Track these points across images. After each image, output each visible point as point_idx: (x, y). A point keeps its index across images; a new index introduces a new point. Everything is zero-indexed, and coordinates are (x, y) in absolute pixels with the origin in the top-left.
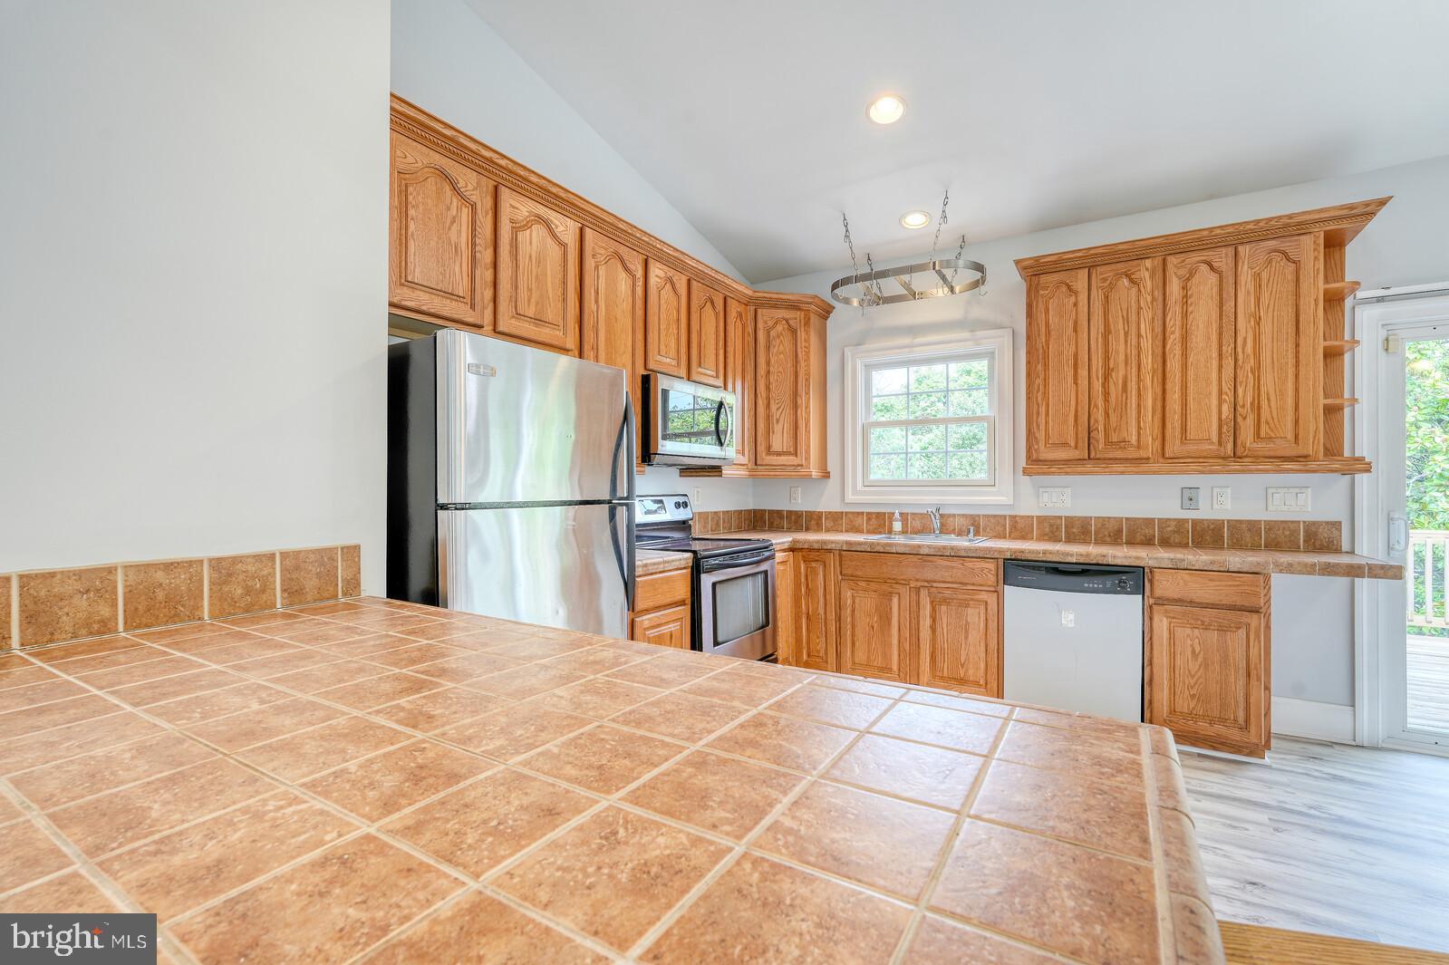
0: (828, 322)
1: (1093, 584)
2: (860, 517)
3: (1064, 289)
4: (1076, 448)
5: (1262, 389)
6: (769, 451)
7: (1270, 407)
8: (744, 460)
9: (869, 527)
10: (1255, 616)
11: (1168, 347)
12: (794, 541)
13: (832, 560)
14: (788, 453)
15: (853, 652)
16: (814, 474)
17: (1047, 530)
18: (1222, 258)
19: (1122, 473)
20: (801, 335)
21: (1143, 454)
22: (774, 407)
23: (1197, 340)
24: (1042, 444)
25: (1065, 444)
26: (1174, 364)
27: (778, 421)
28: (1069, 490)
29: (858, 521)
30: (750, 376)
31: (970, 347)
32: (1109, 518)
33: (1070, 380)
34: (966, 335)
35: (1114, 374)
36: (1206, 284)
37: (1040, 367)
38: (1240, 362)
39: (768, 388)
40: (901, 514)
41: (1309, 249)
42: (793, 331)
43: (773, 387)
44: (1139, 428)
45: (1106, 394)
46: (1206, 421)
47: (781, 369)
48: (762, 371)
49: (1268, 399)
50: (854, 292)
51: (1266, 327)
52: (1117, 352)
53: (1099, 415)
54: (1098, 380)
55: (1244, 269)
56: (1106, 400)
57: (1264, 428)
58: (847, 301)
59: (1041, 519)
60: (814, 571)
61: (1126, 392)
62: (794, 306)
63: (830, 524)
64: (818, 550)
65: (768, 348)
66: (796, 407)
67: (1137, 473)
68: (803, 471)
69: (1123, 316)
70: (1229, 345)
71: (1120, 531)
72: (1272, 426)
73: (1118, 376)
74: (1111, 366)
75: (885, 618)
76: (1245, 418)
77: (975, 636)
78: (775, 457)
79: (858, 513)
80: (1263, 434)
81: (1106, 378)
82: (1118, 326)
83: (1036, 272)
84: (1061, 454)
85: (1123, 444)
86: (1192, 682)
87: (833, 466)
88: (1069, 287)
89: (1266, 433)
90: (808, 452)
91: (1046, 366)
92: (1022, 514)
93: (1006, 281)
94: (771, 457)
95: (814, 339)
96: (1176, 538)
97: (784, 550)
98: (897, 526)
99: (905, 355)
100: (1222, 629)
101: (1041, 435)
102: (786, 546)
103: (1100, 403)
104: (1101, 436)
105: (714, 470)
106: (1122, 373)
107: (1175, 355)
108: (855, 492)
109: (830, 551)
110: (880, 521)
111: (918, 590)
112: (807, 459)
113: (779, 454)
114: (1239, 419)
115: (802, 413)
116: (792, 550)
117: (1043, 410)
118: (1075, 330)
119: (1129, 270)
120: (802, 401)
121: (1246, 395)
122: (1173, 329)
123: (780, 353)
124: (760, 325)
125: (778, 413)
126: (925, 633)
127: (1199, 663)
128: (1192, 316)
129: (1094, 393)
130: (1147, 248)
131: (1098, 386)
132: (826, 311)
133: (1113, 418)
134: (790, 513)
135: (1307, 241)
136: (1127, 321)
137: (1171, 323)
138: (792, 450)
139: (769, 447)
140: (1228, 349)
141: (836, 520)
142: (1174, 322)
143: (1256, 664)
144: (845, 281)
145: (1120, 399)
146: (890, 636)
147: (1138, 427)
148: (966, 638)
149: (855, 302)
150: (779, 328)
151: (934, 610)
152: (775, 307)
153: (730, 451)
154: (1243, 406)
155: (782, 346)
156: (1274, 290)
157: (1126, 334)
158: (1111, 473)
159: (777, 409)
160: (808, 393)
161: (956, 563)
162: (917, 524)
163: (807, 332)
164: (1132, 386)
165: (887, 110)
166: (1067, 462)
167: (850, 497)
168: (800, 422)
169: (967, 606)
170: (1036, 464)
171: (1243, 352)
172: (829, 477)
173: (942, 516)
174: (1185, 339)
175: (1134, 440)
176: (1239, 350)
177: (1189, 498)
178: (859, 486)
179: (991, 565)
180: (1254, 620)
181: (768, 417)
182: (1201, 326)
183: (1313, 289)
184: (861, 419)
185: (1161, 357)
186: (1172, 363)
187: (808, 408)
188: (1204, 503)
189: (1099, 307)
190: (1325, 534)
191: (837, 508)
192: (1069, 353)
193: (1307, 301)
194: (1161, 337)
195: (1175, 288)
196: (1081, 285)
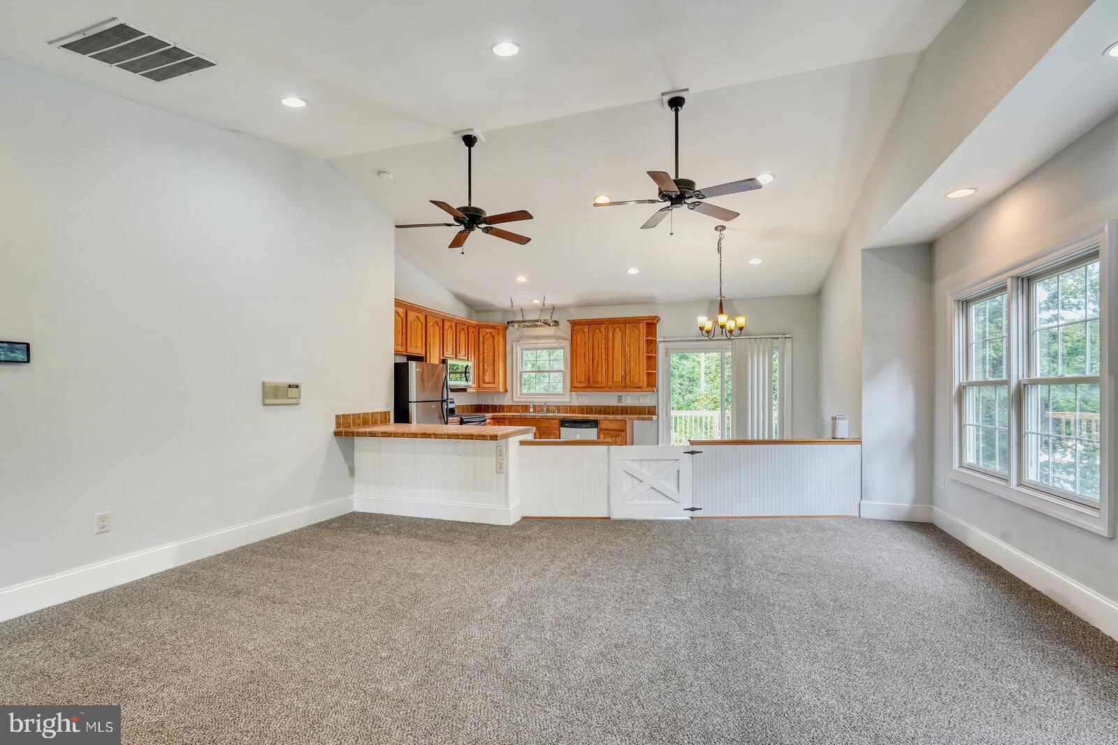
0: (506, 333)
1: (585, 426)
2: (518, 408)
3: (581, 331)
4: (585, 383)
5: (631, 367)
8: (475, 386)
9: (522, 411)
10: (623, 432)
11: (609, 352)
12: (494, 416)
13: (507, 422)
14: (491, 383)
16: (501, 391)
17: (580, 410)
18: (622, 327)
19: (597, 391)
20: (496, 338)
21: (602, 386)
22: (486, 366)
23: (616, 351)
24: (575, 382)
25: (581, 382)
27: (487, 371)
28: (587, 396)
30: (477, 354)
31: (556, 345)
33: (583, 361)
34: (555, 341)
36: (618, 334)
37: (574, 356)
38: (626, 359)
39: (483, 358)
40: (533, 407)
41: (643, 327)
42: (493, 337)
43: (485, 358)
45: (593, 366)
46: (618, 377)
47: (488, 351)
48: (481, 352)
49: (633, 370)
50: (516, 325)
51: (632, 349)
52: (596, 353)
53: (591, 373)
54: (591, 361)
55: (627, 331)
56: (593, 368)
57: (632, 378)
58: (513, 326)
59: (579, 407)
61: (598, 366)
62: (494, 327)
63: (507, 409)
64: (502, 419)
65: (484, 343)
66: (494, 365)
68: (496, 390)
69: (597, 342)
70: (624, 353)
71: (601, 410)
73: (596, 361)
74: (594, 357)
76: (627, 375)
79: (518, 405)
80: (632, 381)
81: (593, 361)
82: (596, 345)
83: (575, 324)
84: (580, 385)
85: (597, 382)
87: (509, 387)
88: (583, 331)
90: (499, 382)
91: (576, 356)
92: (573, 405)
93: (565, 329)
94: (485, 385)
95: (501, 338)
96: (616, 412)
97: (490, 419)
98: (532, 410)
99: (534, 346)
100: (616, 437)
101: (575, 379)
102: (490, 417)
103: (591, 369)
104: (592, 380)
105: (464, 390)
107: (610, 355)
108: (517, 397)
109: (506, 418)
110: (526, 408)
112: (499, 385)
113: (488, 383)
115: (496, 368)
116: (492, 418)
117: (575, 370)
118: (585, 345)
119: (599, 327)
120: (496, 363)
121: (628, 369)
122: (610, 347)
123: (488, 345)
124: (481, 335)
125: (488, 368)
128: (615, 343)
129: (590, 366)
130: (603, 321)
131: (591, 363)
132: (506, 328)
133: (595, 376)
134: (492, 406)
135: (641, 325)
136: (598, 344)
138: (492, 381)
139: (484, 381)
141: (510, 408)
142: (610, 345)
144: (512, 322)
145: (596, 368)
147: (601, 377)
149: (516, 328)
150: (488, 335)
152: (486, 328)
153: (470, 383)
154: (627, 372)
155: (489, 343)
156: (634, 338)
157: (598, 348)
158: (595, 391)
160: (499, 359)
161: (547, 421)
162: (539, 409)
163: (498, 337)
164: (600, 364)
165: (521, 279)
166: (584, 388)
167: (515, 399)
168: (496, 371)
169: (550, 435)
170: (574, 388)
171: (627, 356)
172: (507, 391)
173: (547, 406)
174: (613, 351)
175: (600, 381)
177: (619, 399)
178: (518, 395)
179: (557, 421)
180: (623, 434)
181: (484, 370)
182: (617, 347)
183: (643, 339)
184: (519, 369)
185: (607, 355)
186: (610, 358)
187: (499, 366)
188: (623, 401)
189: (591, 339)
190: (652, 410)
191: (510, 403)
192: (583, 352)
193: (641, 342)
194: (607, 349)
195: (610, 334)
196: (586, 330)
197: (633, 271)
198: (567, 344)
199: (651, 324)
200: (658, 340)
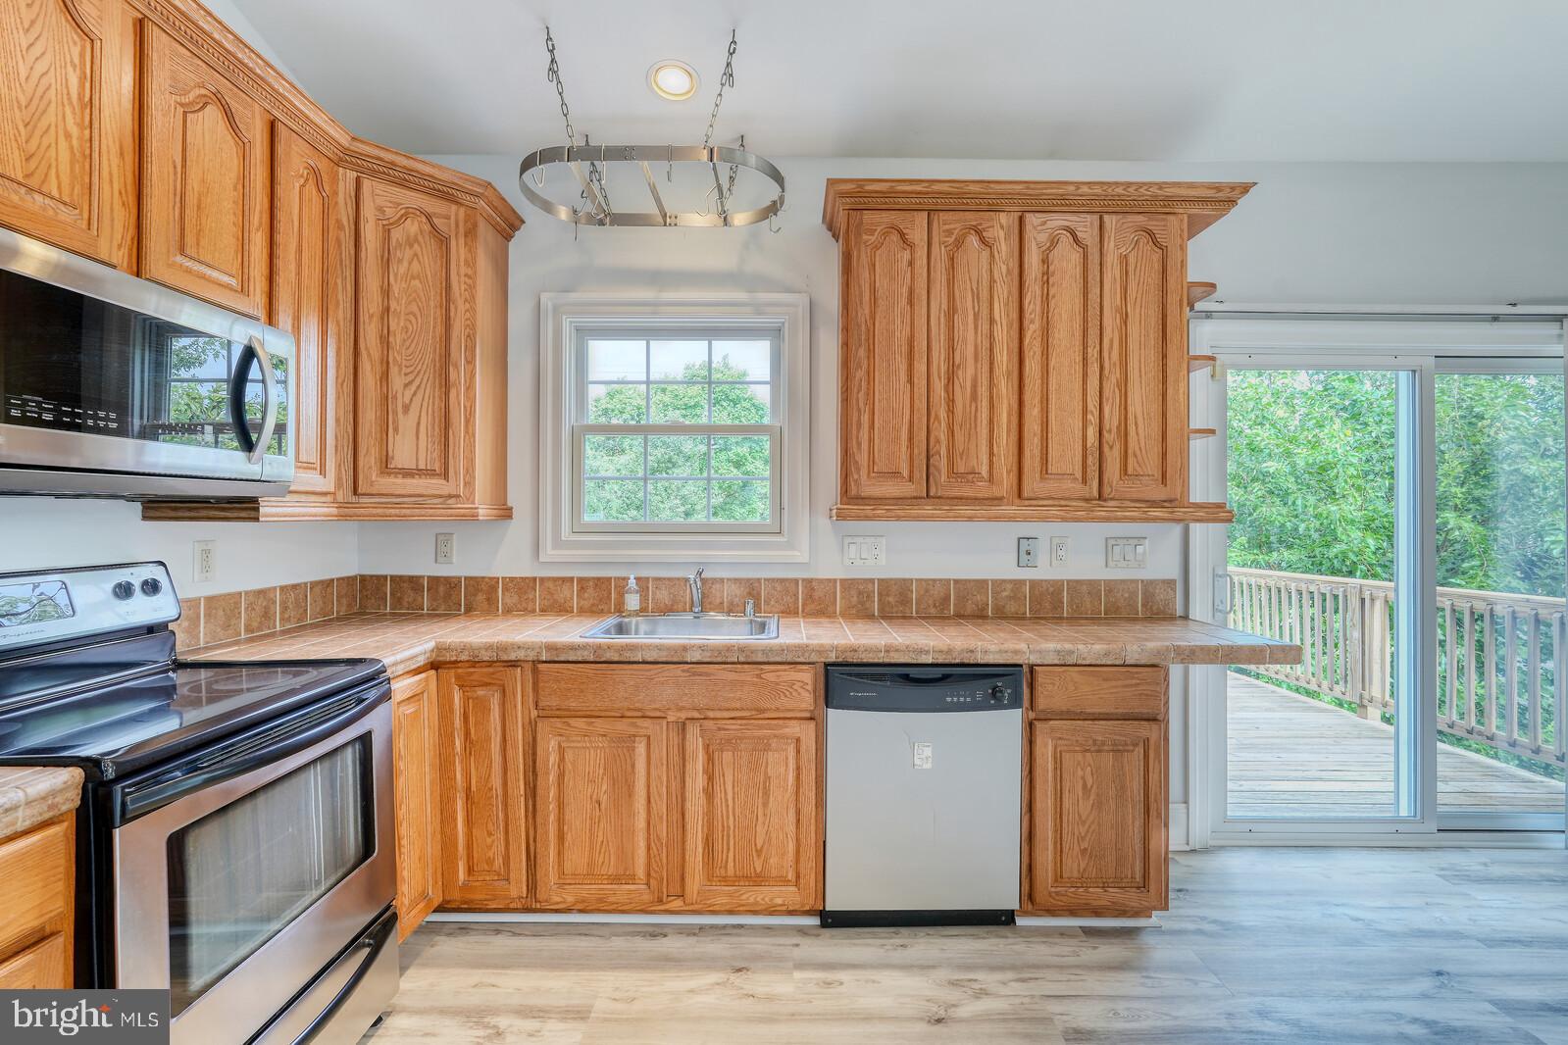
0: (512, 244)
1: (959, 696)
2: (566, 587)
3: (895, 237)
4: (911, 479)
5: (1130, 409)
6: (386, 465)
7: (1137, 434)
8: (327, 484)
9: (582, 602)
10: (1154, 726)
11: (1027, 341)
12: (439, 649)
13: (519, 680)
14: (429, 473)
15: (560, 853)
16: (483, 512)
17: (855, 599)
18: (1088, 227)
19: (970, 519)
20: (458, 249)
21: (996, 492)
22: (397, 381)
23: (1060, 336)
24: (864, 472)
25: (895, 474)
26: (1032, 366)
27: (406, 408)
28: (884, 540)
29: (564, 593)
30: (342, 311)
31: (745, 317)
32: (934, 580)
33: (903, 377)
34: (740, 296)
35: (960, 372)
36: (1068, 260)
37: (862, 352)
38: (1106, 372)
39: (385, 341)
40: (638, 579)
41: (1176, 233)
42: (443, 242)
43: (396, 340)
44: (991, 454)
45: (951, 401)
46: (1066, 454)
47: (414, 308)
48: (371, 303)
49: (1136, 424)
50: (563, 182)
51: (1133, 329)
52: (965, 341)
53: (941, 432)
54: (940, 378)
55: (1110, 245)
56: (951, 411)
57: (1131, 460)
59: (848, 584)
60: (483, 707)
61: (976, 403)
62: (445, 193)
63: (512, 599)
64: (491, 663)
65: (386, 263)
66: (446, 385)
67: (989, 519)
68: (457, 508)
69: (972, 289)
70: (1095, 347)
72: (1139, 457)
73: (966, 375)
74: (957, 361)
75: (623, 785)
76: (1111, 447)
77: (781, 797)
78: (400, 480)
79: (564, 580)
80: (1130, 471)
81: (951, 377)
82: (966, 302)
83: (857, 205)
84: (891, 489)
85: (970, 476)
86: (1083, 830)
87: (518, 495)
88: (902, 235)
89: (1135, 469)
90: (470, 471)
91: (871, 352)
92: (820, 576)
94: (392, 479)
95: (483, 264)
96: (1013, 607)
97: (417, 671)
99: (645, 318)
100: (1118, 750)
101: (863, 458)
102: (421, 661)
103: (943, 414)
104: (943, 464)
105: (241, 507)
106: (970, 371)
107: (1035, 353)
108: (558, 543)
109: (513, 664)
110: (602, 593)
111: (682, 727)
112: (469, 484)
113: (407, 473)
114: (1106, 449)
115: (458, 397)
116: (434, 665)
117: (865, 419)
118: (911, 302)
119: (981, 224)
120: (460, 375)
121: (1112, 419)
122: (1033, 316)
123: (413, 278)
124: (368, 212)
125: (408, 393)
126: (695, 804)
127: (1091, 802)
128: (1053, 301)
129: (935, 399)
130: (1002, 195)
131: (939, 387)
132: (509, 224)
134: (435, 581)
135: (1172, 223)
136: (977, 297)
137: (1031, 306)
138: (437, 466)
139: (385, 460)
140: (1093, 352)
141: (522, 594)
142: (1035, 305)
143: (1156, 794)
145: (968, 410)
146: (632, 815)
147: (990, 452)
148: (765, 804)
149: (563, 213)
150: (412, 227)
151: (710, 759)
152: (401, 183)
154: (1110, 431)
155: (417, 265)
156: (1142, 280)
157: (976, 316)
158: (957, 518)
159: (406, 385)
160: (470, 361)
161: (749, 674)
162: (664, 596)
163: (471, 250)
164: (983, 391)
166: (899, 500)
167: (549, 553)
168: (454, 414)
169: (767, 748)
170: (853, 502)
171: (1110, 358)
172: (510, 517)
173: (704, 581)
174: (1046, 333)
175: (984, 470)
176: (1106, 354)
177: (1024, 551)
178: (565, 533)
179: (806, 677)
180: (1152, 732)
181: (385, 400)
182: (1065, 316)
184: (569, 419)
185: (1018, 354)
187: (470, 387)
188: (1042, 558)
189: (940, 273)
190: (1161, 595)
191: (523, 569)
192: (901, 334)
194: (1019, 323)
195: (1032, 251)
196: (918, 235)
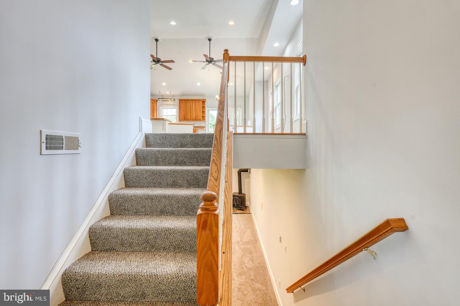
0: (157, 102)
3: (182, 103)
18: (195, 102)
20: (154, 104)
23: (193, 109)
31: (174, 107)
33: (183, 112)
36: (194, 104)
38: (196, 111)
41: (201, 102)
46: (194, 117)
50: (161, 100)
51: (198, 109)
52: (187, 110)
53: (185, 115)
58: (160, 100)
73: (187, 112)
82: (187, 107)
83: (180, 100)
84: (182, 119)
85: (187, 118)
89: (198, 118)
93: (177, 102)
95: (155, 104)
99: (167, 108)
101: (180, 117)
114: (196, 116)
115: (154, 113)
117: (180, 115)
118: (183, 107)
119: (188, 102)
120: (154, 112)
121: (197, 114)
128: (193, 107)
130: (189, 100)
131: (185, 113)
132: (157, 101)
142: (191, 107)
144: (160, 98)
145: (187, 114)
147: (188, 117)
149: (161, 101)
165: (164, 84)
170: (180, 120)
183: (201, 106)
184: (161, 115)
185: (190, 110)
186: (191, 111)
188: (195, 125)
189: (185, 105)
192: (183, 109)
193: (201, 107)
194: (190, 108)
195: (191, 104)
196: (184, 102)
197: (199, 84)
198: (178, 107)
199: (204, 102)
200: (206, 106)
